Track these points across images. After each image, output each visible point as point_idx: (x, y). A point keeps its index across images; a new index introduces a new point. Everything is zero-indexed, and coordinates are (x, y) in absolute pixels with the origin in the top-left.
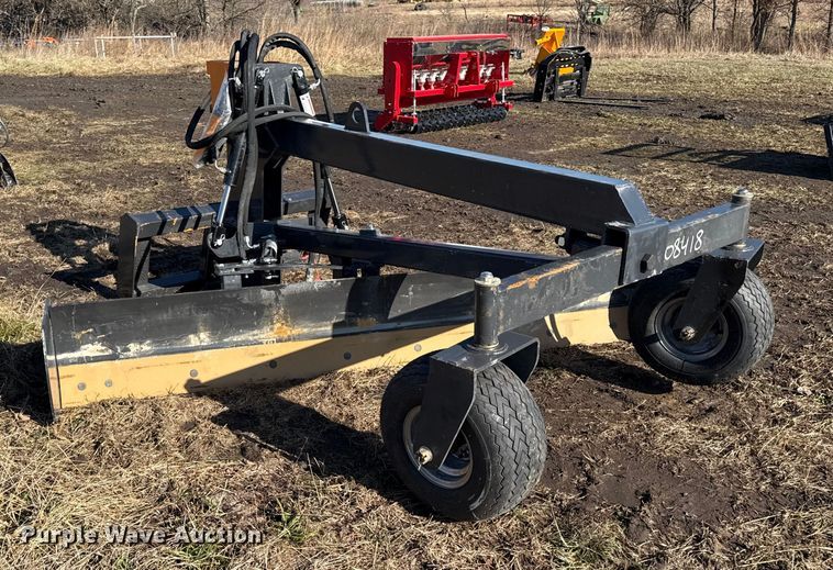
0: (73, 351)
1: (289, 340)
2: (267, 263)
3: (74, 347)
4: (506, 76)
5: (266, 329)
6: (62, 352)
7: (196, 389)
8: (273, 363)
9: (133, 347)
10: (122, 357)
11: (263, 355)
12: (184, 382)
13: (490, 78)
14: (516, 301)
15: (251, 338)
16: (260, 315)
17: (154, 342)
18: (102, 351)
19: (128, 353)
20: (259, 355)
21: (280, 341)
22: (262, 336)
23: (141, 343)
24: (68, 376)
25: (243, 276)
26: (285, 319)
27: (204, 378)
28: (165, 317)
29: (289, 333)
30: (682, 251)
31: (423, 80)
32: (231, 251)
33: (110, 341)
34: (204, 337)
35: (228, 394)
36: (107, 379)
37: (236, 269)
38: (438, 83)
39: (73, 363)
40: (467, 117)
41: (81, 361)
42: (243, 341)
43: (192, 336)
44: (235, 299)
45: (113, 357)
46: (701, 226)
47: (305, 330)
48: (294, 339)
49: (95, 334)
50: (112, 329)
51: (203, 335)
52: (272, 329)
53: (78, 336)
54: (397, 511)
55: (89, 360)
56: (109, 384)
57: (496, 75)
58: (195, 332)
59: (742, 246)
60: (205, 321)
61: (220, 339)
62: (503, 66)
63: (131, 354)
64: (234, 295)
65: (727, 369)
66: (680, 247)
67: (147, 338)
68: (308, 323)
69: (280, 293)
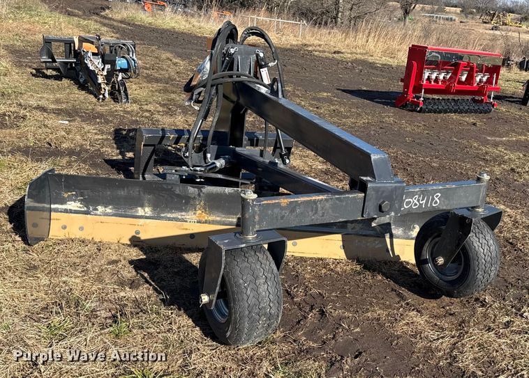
0: (62, 204)
1: (206, 223)
2: (197, 171)
3: (63, 202)
4: (496, 83)
5: (191, 213)
6: (55, 204)
7: (136, 242)
8: (192, 236)
9: (101, 209)
10: (92, 213)
11: (186, 229)
12: (130, 237)
13: (486, 83)
14: (270, 212)
15: (180, 217)
16: (187, 203)
17: (115, 208)
18: (80, 207)
19: (96, 212)
20: (184, 229)
21: (199, 222)
22: (187, 217)
23: (105, 207)
24: (57, 219)
25: (181, 176)
26: (205, 209)
27: (143, 236)
28: (122, 193)
29: (206, 218)
30: (421, 205)
31: (434, 76)
32: (197, 161)
33: (86, 202)
34: (148, 211)
35: (152, 249)
36: (81, 225)
37: (176, 171)
38: (444, 80)
39: (61, 212)
40: (461, 107)
41: (66, 211)
42: (173, 218)
43: (139, 209)
44: (170, 190)
45: (87, 213)
46: (439, 191)
47: (218, 219)
48: (210, 223)
49: (76, 196)
50: (88, 195)
51: (147, 209)
52: (195, 214)
53: (66, 195)
54: (197, 332)
55: (71, 211)
56: (81, 229)
57: (489, 81)
58: (142, 206)
59: (480, 210)
60: (149, 200)
61: (159, 213)
62: (495, 76)
63: (98, 212)
64: (170, 187)
65: (461, 289)
66: (418, 200)
67: (110, 204)
68: (220, 214)
69: (201, 191)
